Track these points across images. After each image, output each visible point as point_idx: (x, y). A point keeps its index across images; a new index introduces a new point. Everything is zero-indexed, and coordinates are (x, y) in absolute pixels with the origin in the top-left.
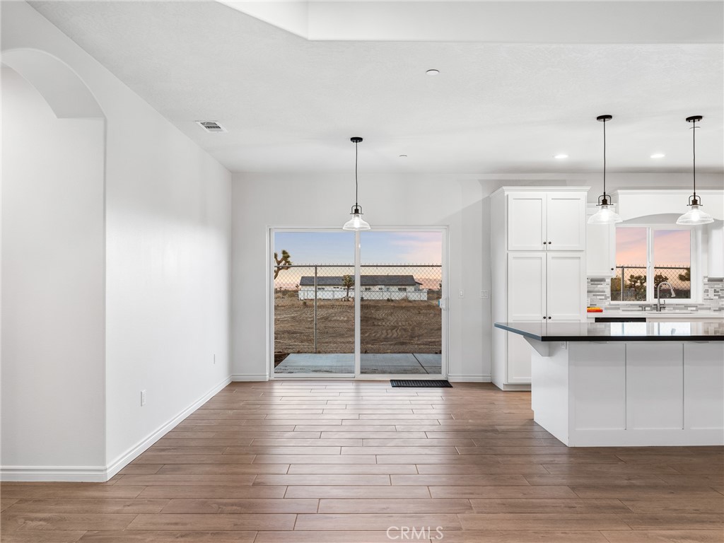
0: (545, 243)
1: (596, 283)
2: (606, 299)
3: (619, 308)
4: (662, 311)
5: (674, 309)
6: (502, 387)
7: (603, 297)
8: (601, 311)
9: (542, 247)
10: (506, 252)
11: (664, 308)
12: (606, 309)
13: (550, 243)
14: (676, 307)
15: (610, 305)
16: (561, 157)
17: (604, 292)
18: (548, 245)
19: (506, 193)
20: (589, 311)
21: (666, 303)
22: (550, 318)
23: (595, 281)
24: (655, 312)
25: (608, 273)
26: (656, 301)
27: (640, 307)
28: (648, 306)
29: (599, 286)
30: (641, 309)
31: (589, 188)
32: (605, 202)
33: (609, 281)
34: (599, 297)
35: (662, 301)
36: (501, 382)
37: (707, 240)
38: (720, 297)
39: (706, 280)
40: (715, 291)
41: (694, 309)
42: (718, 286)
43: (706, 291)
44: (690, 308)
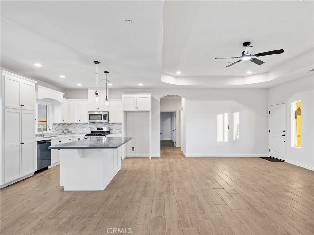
0: (21, 105)
9: (20, 107)
11: (44, 135)
22: (23, 143)
31: (36, 82)
37: (53, 110)
38: (56, 130)
39: (53, 124)
40: (55, 128)
41: (50, 135)
42: (55, 126)
43: (53, 128)
44: (49, 135)
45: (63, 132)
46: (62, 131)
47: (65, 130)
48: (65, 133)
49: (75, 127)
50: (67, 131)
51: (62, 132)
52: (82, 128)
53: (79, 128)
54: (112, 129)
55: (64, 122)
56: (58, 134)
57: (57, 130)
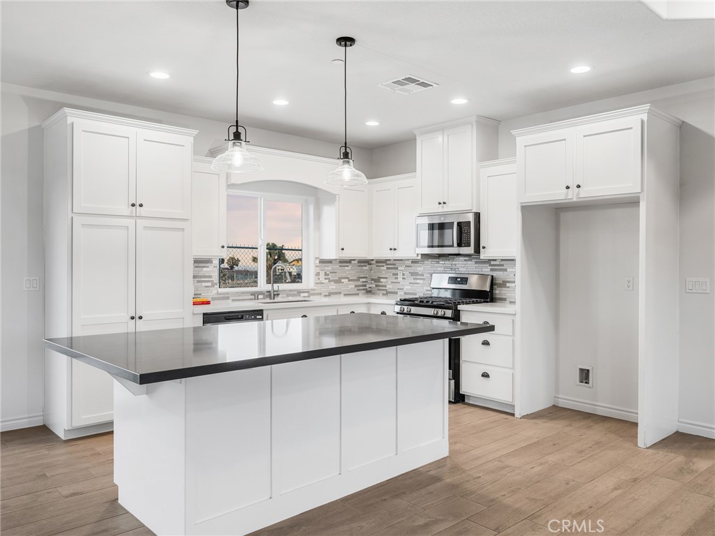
0: (133, 205)
1: (200, 265)
2: (213, 286)
3: (228, 298)
4: (276, 300)
5: (288, 296)
6: (62, 435)
7: (210, 284)
8: (208, 303)
9: (128, 210)
10: (70, 215)
11: (278, 295)
12: (214, 299)
13: (141, 205)
14: (289, 293)
15: (218, 293)
16: (159, 76)
17: (210, 277)
18: (138, 208)
19: (70, 120)
20: (194, 304)
21: (280, 289)
22: (140, 318)
23: (198, 262)
24: (268, 300)
25: (216, 252)
26: (269, 287)
27: (252, 295)
28: (261, 293)
29: (204, 269)
30: (253, 297)
31: (196, 132)
32: (237, 136)
33: (216, 262)
34: (204, 284)
35: (276, 286)
36: (61, 426)
37: (318, 217)
38: (330, 281)
39: (317, 262)
40: (326, 274)
41: (306, 294)
42: (329, 268)
43: (318, 274)
44: (302, 295)
45: (365, 286)
46: (359, 283)
47: (372, 280)
48: (369, 292)
49: (394, 271)
50: (376, 286)
51: (356, 286)
52: (412, 274)
53: (403, 275)
54: (504, 284)
55: (347, 255)
56: (340, 293)
57: (338, 281)
